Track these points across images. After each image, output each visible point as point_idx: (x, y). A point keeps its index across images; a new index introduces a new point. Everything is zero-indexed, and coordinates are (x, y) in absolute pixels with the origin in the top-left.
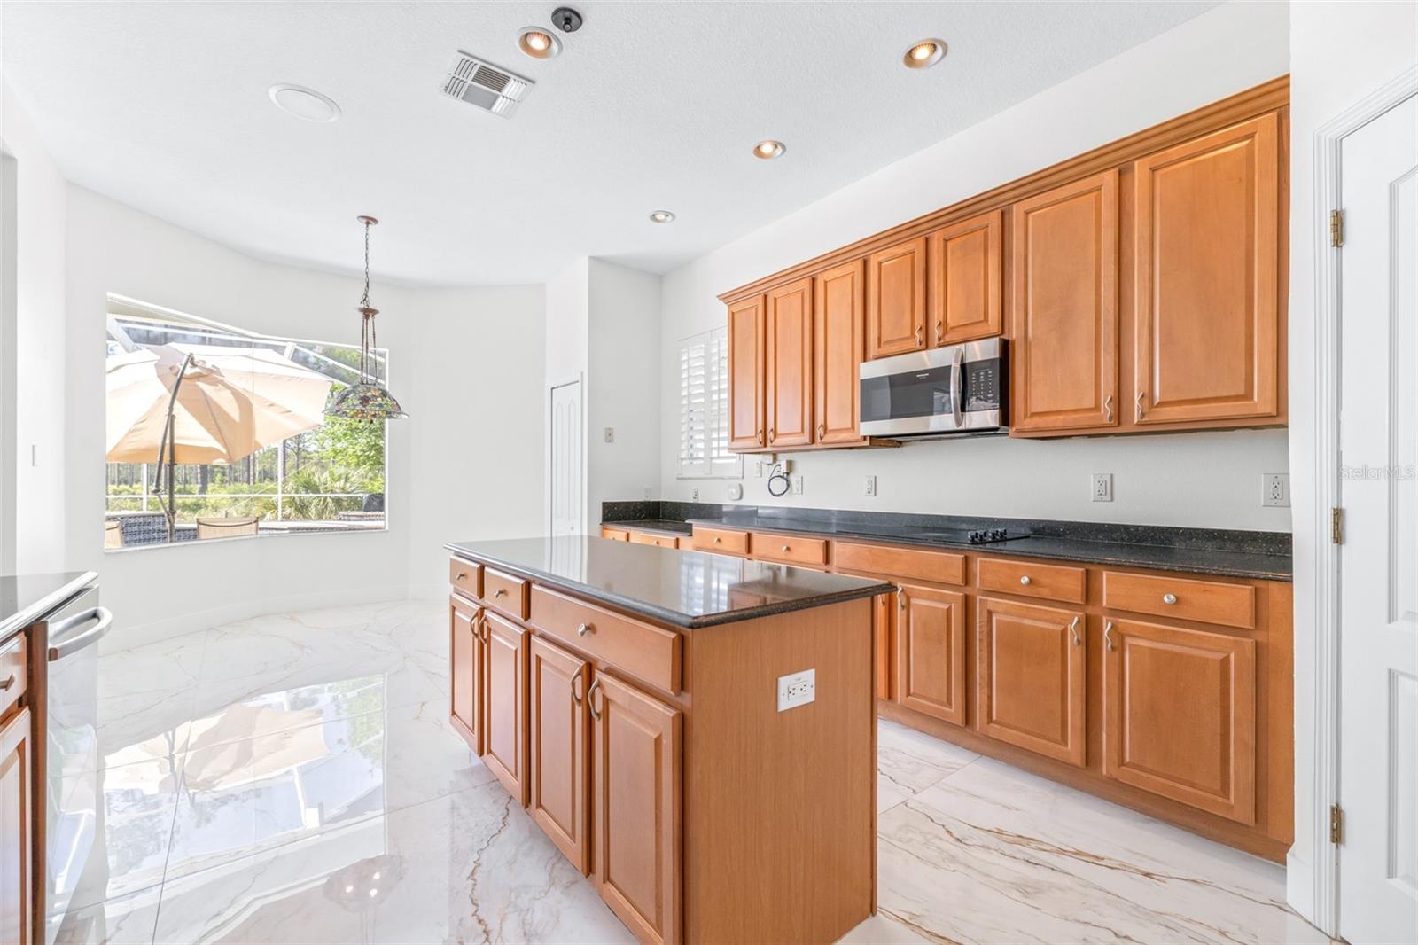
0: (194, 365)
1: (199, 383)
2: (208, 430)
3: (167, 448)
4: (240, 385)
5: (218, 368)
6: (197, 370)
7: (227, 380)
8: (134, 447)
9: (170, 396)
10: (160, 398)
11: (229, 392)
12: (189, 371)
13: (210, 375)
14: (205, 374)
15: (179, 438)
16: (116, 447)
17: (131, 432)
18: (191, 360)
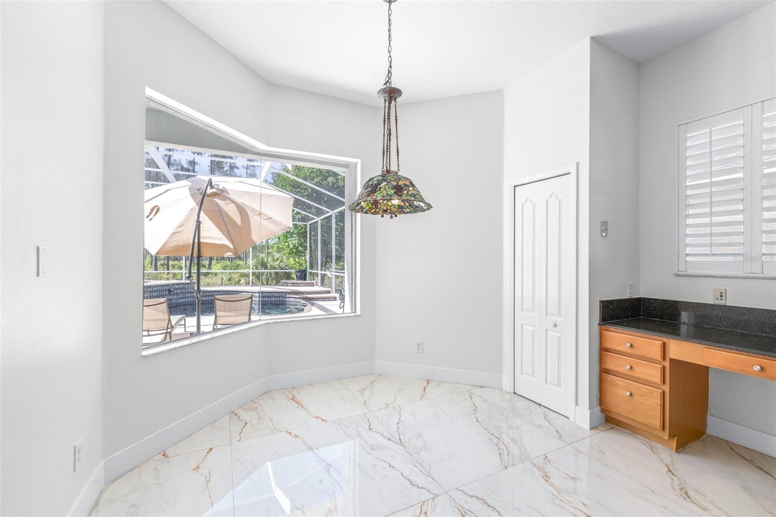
0: (212, 187)
1: (215, 199)
2: (222, 231)
3: (196, 245)
4: (240, 200)
5: (226, 189)
6: (214, 190)
7: (232, 196)
8: (174, 245)
9: (198, 208)
10: (192, 209)
11: (234, 205)
12: (209, 191)
13: (221, 194)
14: (219, 193)
15: (204, 238)
16: (164, 244)
17: (174, 233)
18: (210, 183)
